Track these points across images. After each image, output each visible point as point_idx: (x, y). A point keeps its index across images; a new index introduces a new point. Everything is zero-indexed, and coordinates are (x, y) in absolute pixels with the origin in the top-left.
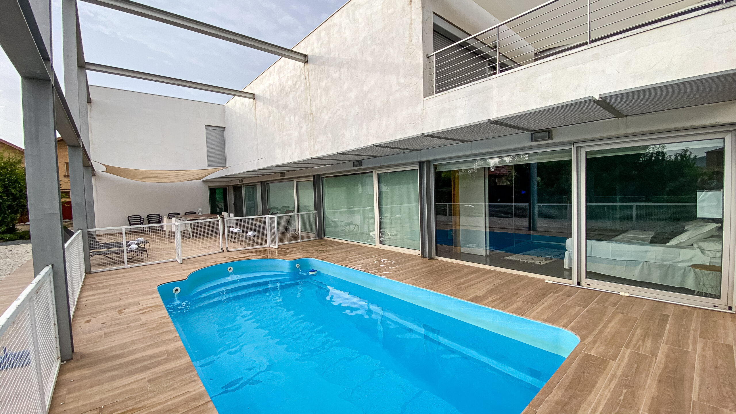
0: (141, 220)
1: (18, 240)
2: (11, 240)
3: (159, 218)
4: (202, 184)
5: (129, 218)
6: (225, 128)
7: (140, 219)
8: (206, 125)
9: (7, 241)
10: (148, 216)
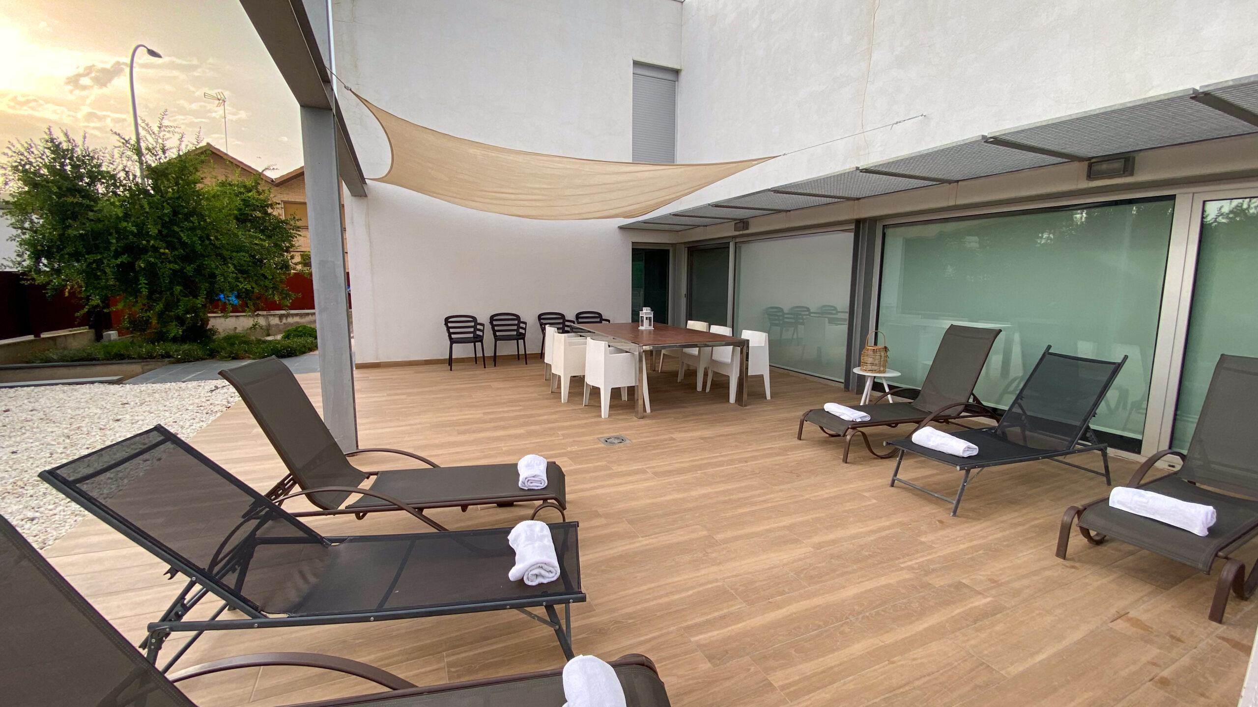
0: (476, 329)
1: (204, 359)
2: (187, 359)
3: (518, 325)
4: (618, 236)
5: (447, 321)
6: (677, 72)
7: (474, 327)
8: (636, 64)
9: (178, 361)
10: (492, 319)
